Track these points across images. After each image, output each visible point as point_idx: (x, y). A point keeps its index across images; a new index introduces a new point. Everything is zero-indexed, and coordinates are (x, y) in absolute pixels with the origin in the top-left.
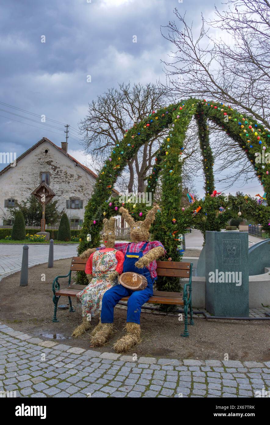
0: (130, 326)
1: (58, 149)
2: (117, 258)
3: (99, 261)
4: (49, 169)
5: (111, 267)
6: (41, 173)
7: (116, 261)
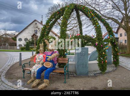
0: (45, 80)
1: (40, 23)
2: (44, 57)
3: (38, 58)
4: (37, 29)
5: (41, 60)
6: (35, 30)
7: (43, 58)
